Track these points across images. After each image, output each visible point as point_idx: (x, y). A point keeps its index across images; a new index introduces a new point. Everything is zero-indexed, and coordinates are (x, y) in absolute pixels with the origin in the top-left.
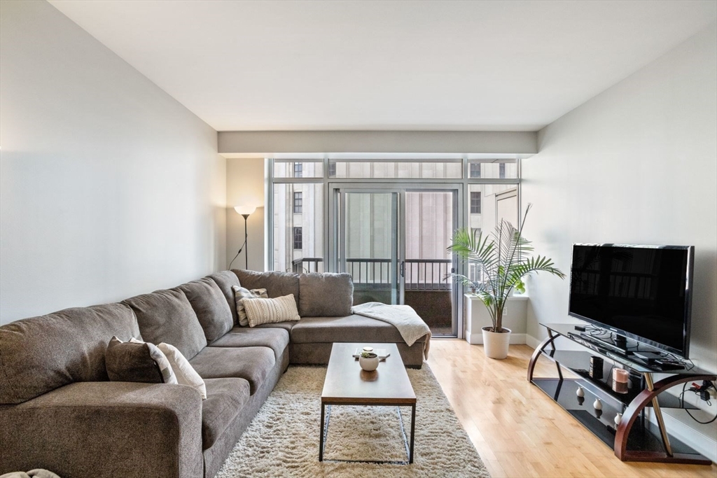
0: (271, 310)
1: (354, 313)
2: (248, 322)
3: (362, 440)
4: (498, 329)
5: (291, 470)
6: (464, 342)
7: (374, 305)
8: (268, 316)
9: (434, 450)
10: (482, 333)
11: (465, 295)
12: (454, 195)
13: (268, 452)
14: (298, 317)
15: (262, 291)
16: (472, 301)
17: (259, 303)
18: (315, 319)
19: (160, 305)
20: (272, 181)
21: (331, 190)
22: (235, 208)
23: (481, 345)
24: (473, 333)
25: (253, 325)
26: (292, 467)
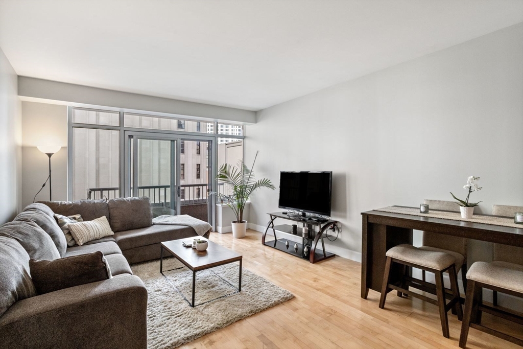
0: (95, 230)
1: (154, 224)
2: (76, 242)
3: (206, 291)
4: (241, 221)
5: (180, 317)
6: (217, 233)
7: (165, 217)
8: (93, 234)
9: (246, 283)
10: (231, 225)
11: (217, 205)
12: (209, 144)
13: (155, 316)
14: (112, 233)
15: (78, 216)
16: (222, 208)
17: (84, 225)
18: (127, 232)
19: (30, 233)
20: (72, 126)
21: (127, 137)
22: (38, 147)
23: (231, 233)
24: (223, 226)
25: (82, 244)
26: (178, 316)
